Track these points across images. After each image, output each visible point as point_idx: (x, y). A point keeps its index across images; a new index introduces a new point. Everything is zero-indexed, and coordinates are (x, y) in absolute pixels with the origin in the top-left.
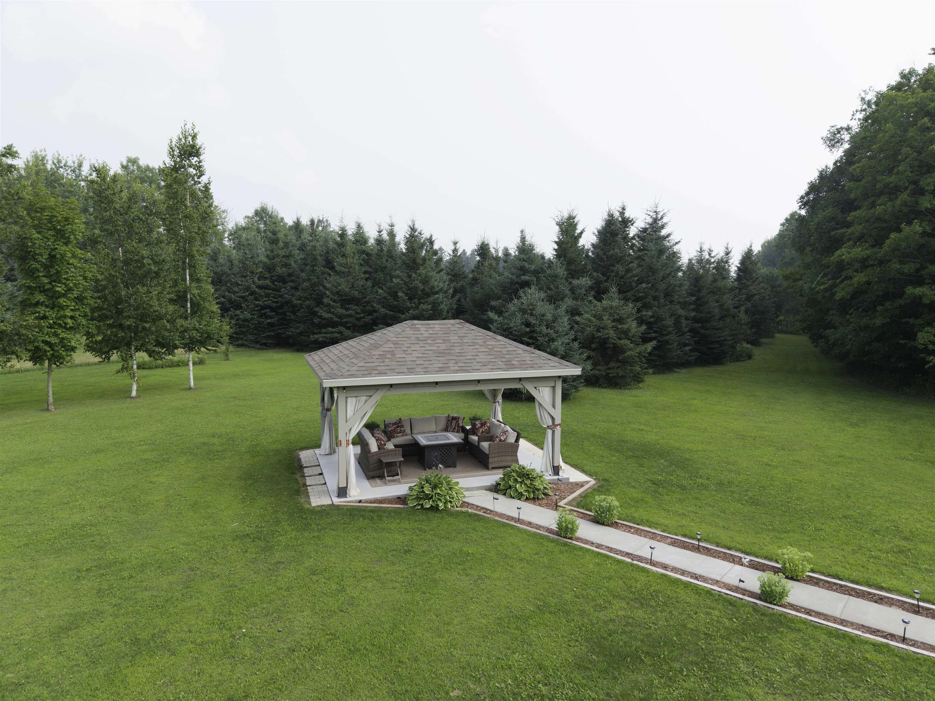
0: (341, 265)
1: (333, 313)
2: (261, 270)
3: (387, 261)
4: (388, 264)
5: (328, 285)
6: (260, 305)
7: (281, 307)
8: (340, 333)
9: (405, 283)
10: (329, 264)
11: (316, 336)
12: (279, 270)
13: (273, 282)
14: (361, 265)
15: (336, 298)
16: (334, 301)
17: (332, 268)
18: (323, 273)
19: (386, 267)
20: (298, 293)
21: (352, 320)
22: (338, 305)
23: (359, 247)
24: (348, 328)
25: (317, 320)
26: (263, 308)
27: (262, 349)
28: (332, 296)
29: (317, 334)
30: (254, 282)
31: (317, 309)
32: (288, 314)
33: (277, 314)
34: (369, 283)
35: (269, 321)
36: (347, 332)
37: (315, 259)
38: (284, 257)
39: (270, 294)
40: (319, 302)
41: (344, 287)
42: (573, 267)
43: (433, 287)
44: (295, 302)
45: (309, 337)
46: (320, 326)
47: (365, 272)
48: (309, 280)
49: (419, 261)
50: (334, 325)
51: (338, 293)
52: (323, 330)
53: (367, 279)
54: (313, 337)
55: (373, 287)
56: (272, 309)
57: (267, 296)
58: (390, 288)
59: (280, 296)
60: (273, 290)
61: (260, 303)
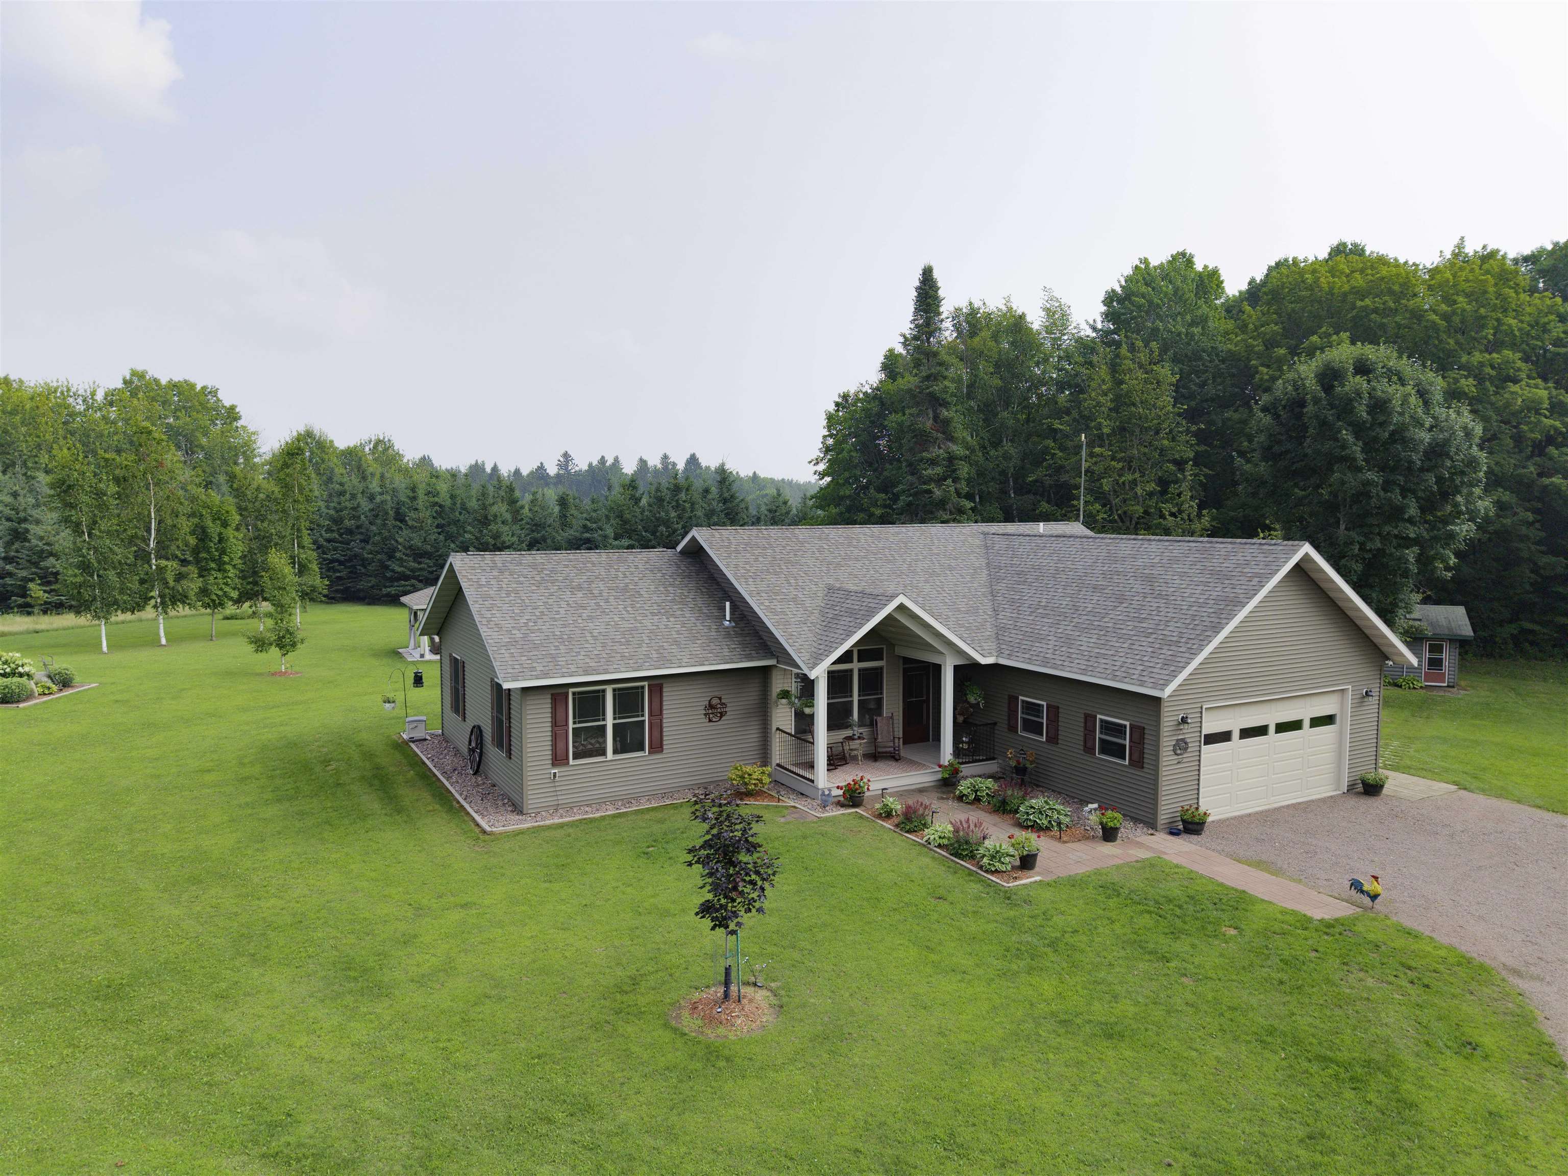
0: (413, 520)
1: (405, 567)
2: (328, 522)
3: (460, 513)
4: (462, 518)
5: (401, 540)
6: (328, 559)
7: (350, 560)
8: (413, 586)
9: (477, 538)
10: (400, 517)
11: (389, 589)
12: (348, 523)
13: (341, 535)
14: (434, 518)
15: (408, 552)
16: (407, 555)
17: (402, 521)
18: (394, 527)
19: (459, 520)
20: (369, 547)
21: (425, 573)
22: (411, 559)
23: (432, 499)
24: (420, 581)
25: (389, 574)
26: (332, 561)
27: (332, 603)
28: (404, 550)
29: (389, 587)
30: (321, 535)
31: (389, 563)
32: (358, 567)
33: (346, 567)
34: (441, 537)
35: (338, 574)
36: (420, 585)
37: (387, 513)
38: (352, 508)
39: (337, 547)
40: (391, 557)
41: (417, 542)
42: (627, 527)
43: (504, 542)
44: (366, 556)
45: (381, 590)
46: (392, 580)
47: (438, 526)
48: (380, 533)
49: (490, 517)
50: (406, 578)
51: (410, 547)
52: (396, 584)
53: (439, 534)
54: (385, 591)
55: (446, 540)
56: (341, 563)
57: (335, 549)
58: (462, 542)
59: (348, 549)
60: (340, 542)
61: (329, 556)
